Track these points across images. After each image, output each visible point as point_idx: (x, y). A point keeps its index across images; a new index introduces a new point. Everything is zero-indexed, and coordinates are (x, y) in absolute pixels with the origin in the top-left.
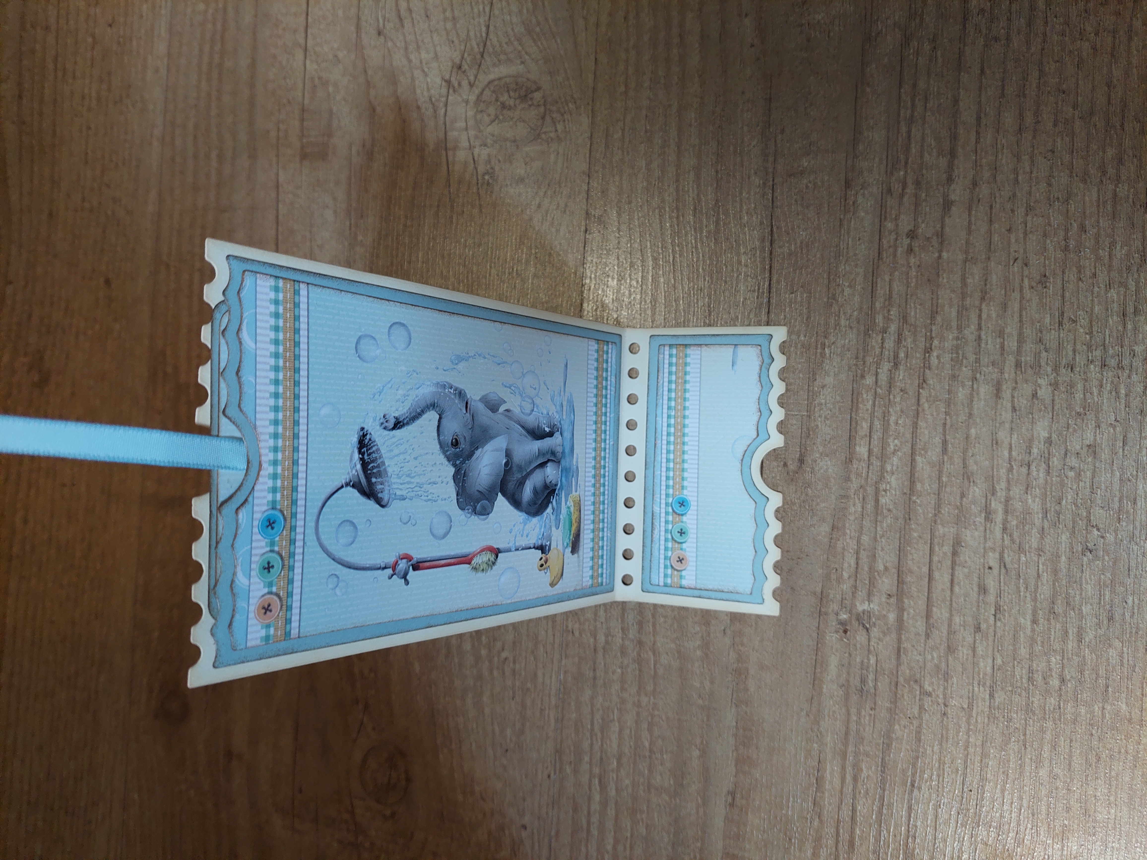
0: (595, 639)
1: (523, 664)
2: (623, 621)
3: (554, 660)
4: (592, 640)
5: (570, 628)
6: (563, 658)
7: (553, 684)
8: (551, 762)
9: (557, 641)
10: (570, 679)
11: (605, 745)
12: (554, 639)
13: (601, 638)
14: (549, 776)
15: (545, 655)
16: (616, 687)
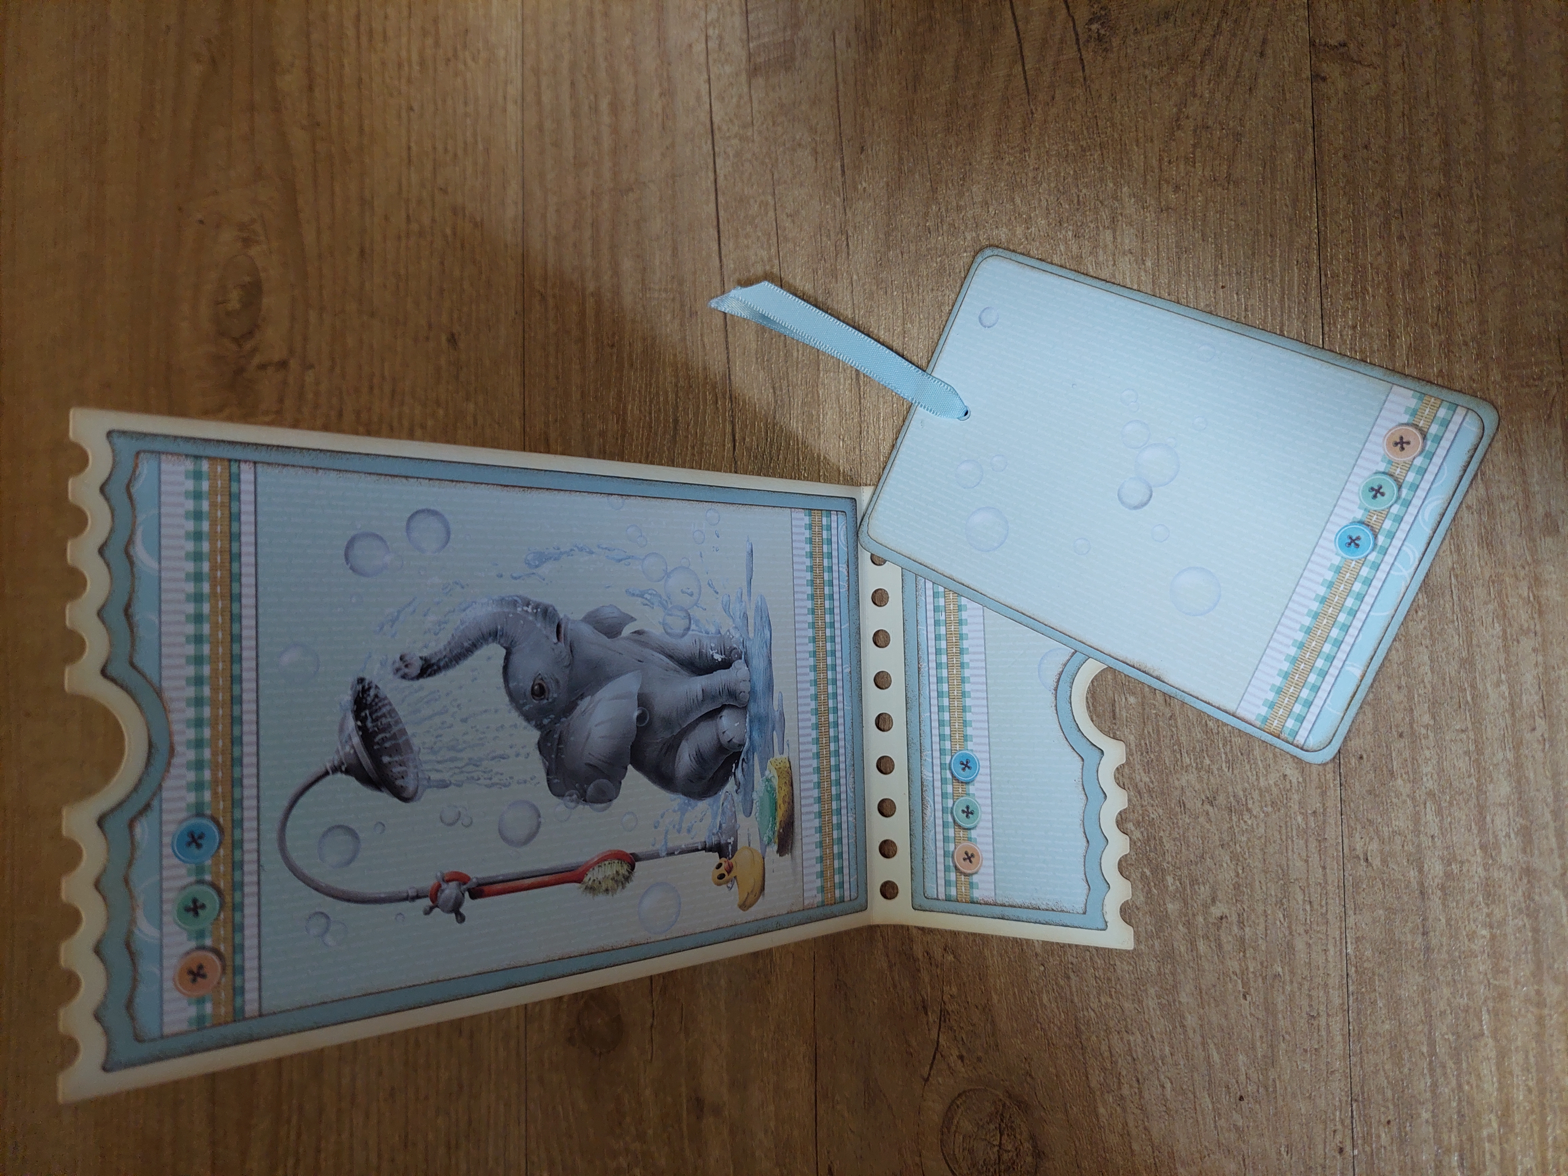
0: (1421, 871)
1: (1261, 927)
2: (1482, 829)
3: (1330, 916)
4: (1413, 874)
5: (1359, 851)
6: (1350, 912)
7: (1331, 965)
8: (1342, 1121)
9: (1333, 877)
10: (1368, 953)
11: (1466, 1088)
12: (1325, 875)
13: (1435, 869)
14: (1341, 1151)
15: (1308, 908)
16: (1482, 965)
